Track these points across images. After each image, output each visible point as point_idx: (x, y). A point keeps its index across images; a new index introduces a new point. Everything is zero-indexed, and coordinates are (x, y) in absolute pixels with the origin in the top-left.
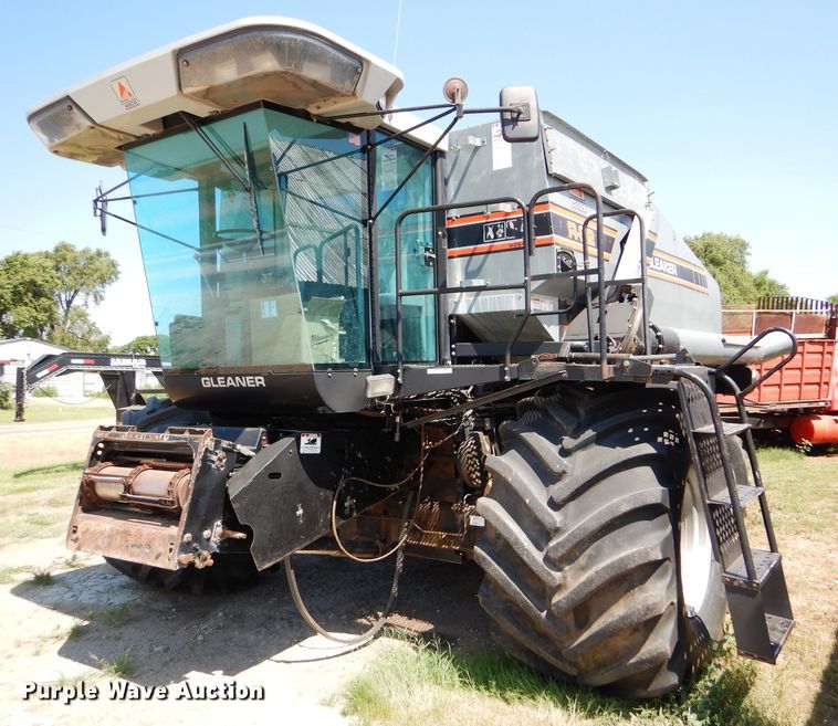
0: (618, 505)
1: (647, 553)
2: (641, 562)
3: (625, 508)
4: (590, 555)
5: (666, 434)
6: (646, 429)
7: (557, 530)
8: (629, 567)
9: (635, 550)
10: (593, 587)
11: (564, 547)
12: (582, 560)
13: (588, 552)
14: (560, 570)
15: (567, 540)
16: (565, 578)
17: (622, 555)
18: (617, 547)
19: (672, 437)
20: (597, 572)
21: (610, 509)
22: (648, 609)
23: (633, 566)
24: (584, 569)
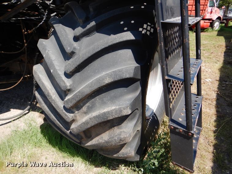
0: (103, 78)
1: (121, 111)
2: (116, 116)
3: (108, 81)
4: (88, 106)
5: (145, 26)
6: (133, 22)
7: (69, 90)
8: (109, 119)
9: (113, 108)
10: (89, 126)
11: (71, 102)
12: (84, 108)
13: (87, 104)
14: (73, 112)
15: (72, 98)
16: (76, 116)
17: (106, 110)
18: (104, 103)
19: (149, 28)
20: (90, 119)
21: (98, 80)
22: (121, 140)
23: (111, 118)
24: (86, 113)
